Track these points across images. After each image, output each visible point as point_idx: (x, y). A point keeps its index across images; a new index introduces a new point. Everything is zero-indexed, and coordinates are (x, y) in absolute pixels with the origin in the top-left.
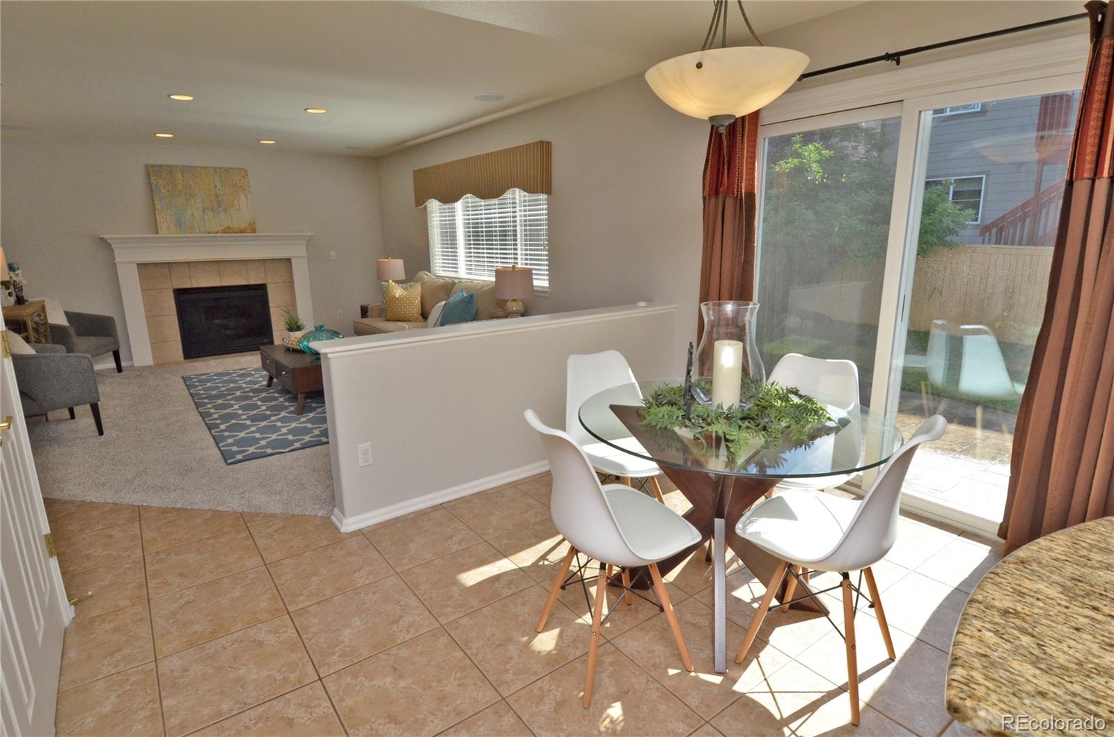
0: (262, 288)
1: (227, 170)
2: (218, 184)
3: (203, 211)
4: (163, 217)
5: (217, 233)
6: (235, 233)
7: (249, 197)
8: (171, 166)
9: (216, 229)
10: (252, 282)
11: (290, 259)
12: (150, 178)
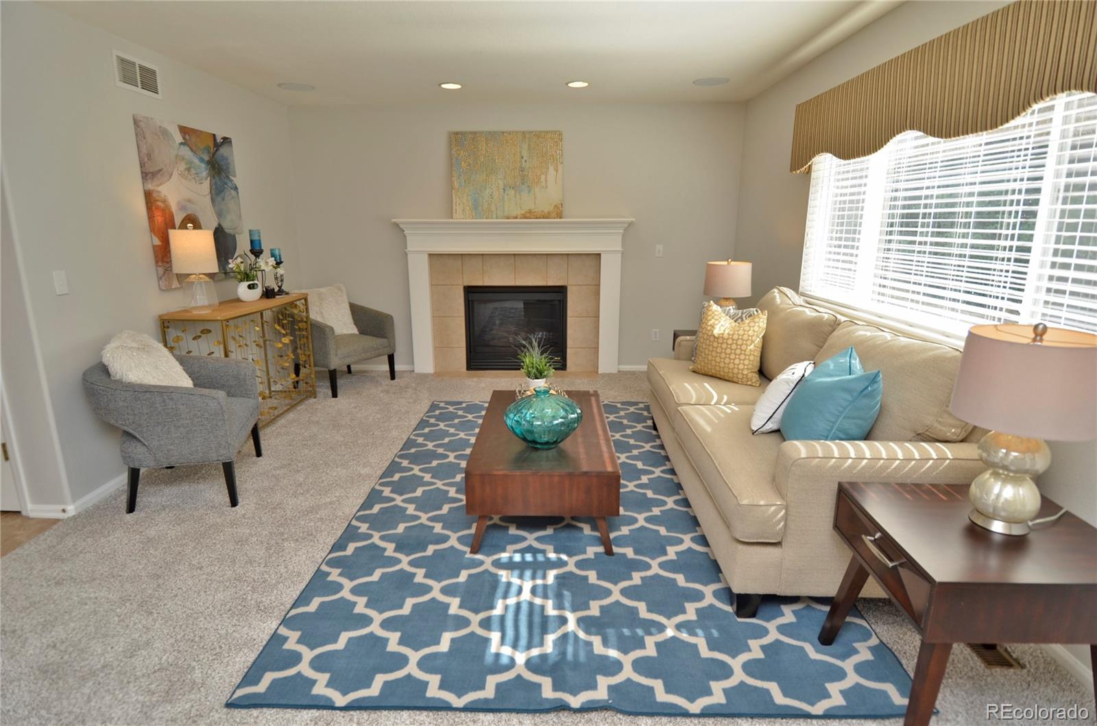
0: (562, 290)
1: (538, 135)
2: (525, 154)
3: (504, 190)
4: (459, 198)
5: (516, 218)
6: (537, 218)
7: (560, 171)
8: (475, 133)
9: (514, 214)
10: (551, 283)
11: (600, 254)
12: (451, 150)
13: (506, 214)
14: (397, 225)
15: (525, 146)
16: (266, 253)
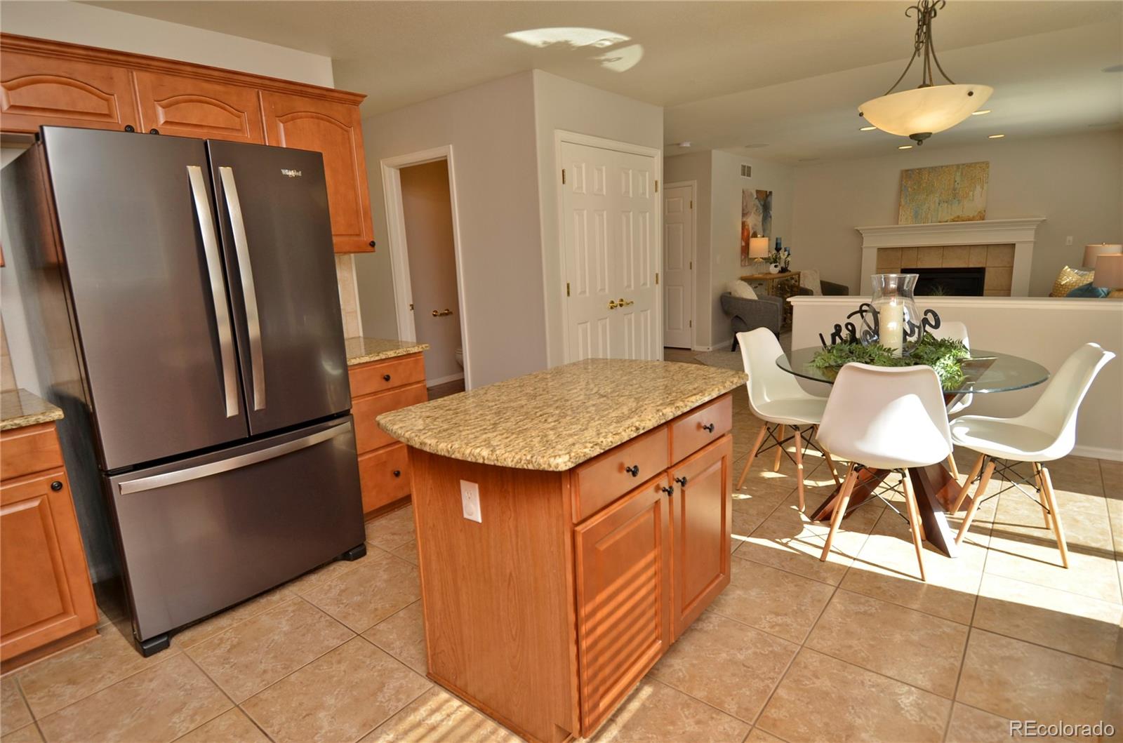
0: (981, 271)
1: (969, 165)
4: (905, 211)
5: (947, 222)
6: (963, 221)
7: (985, 188)
8: (921, 169)
9: (947, 218)
10: (972, 266)
11: (1015, 244)
12: (902, 181)
13: (939, 219)
14: (857, 230)
15: (958, 174)
16: (783, 250)
